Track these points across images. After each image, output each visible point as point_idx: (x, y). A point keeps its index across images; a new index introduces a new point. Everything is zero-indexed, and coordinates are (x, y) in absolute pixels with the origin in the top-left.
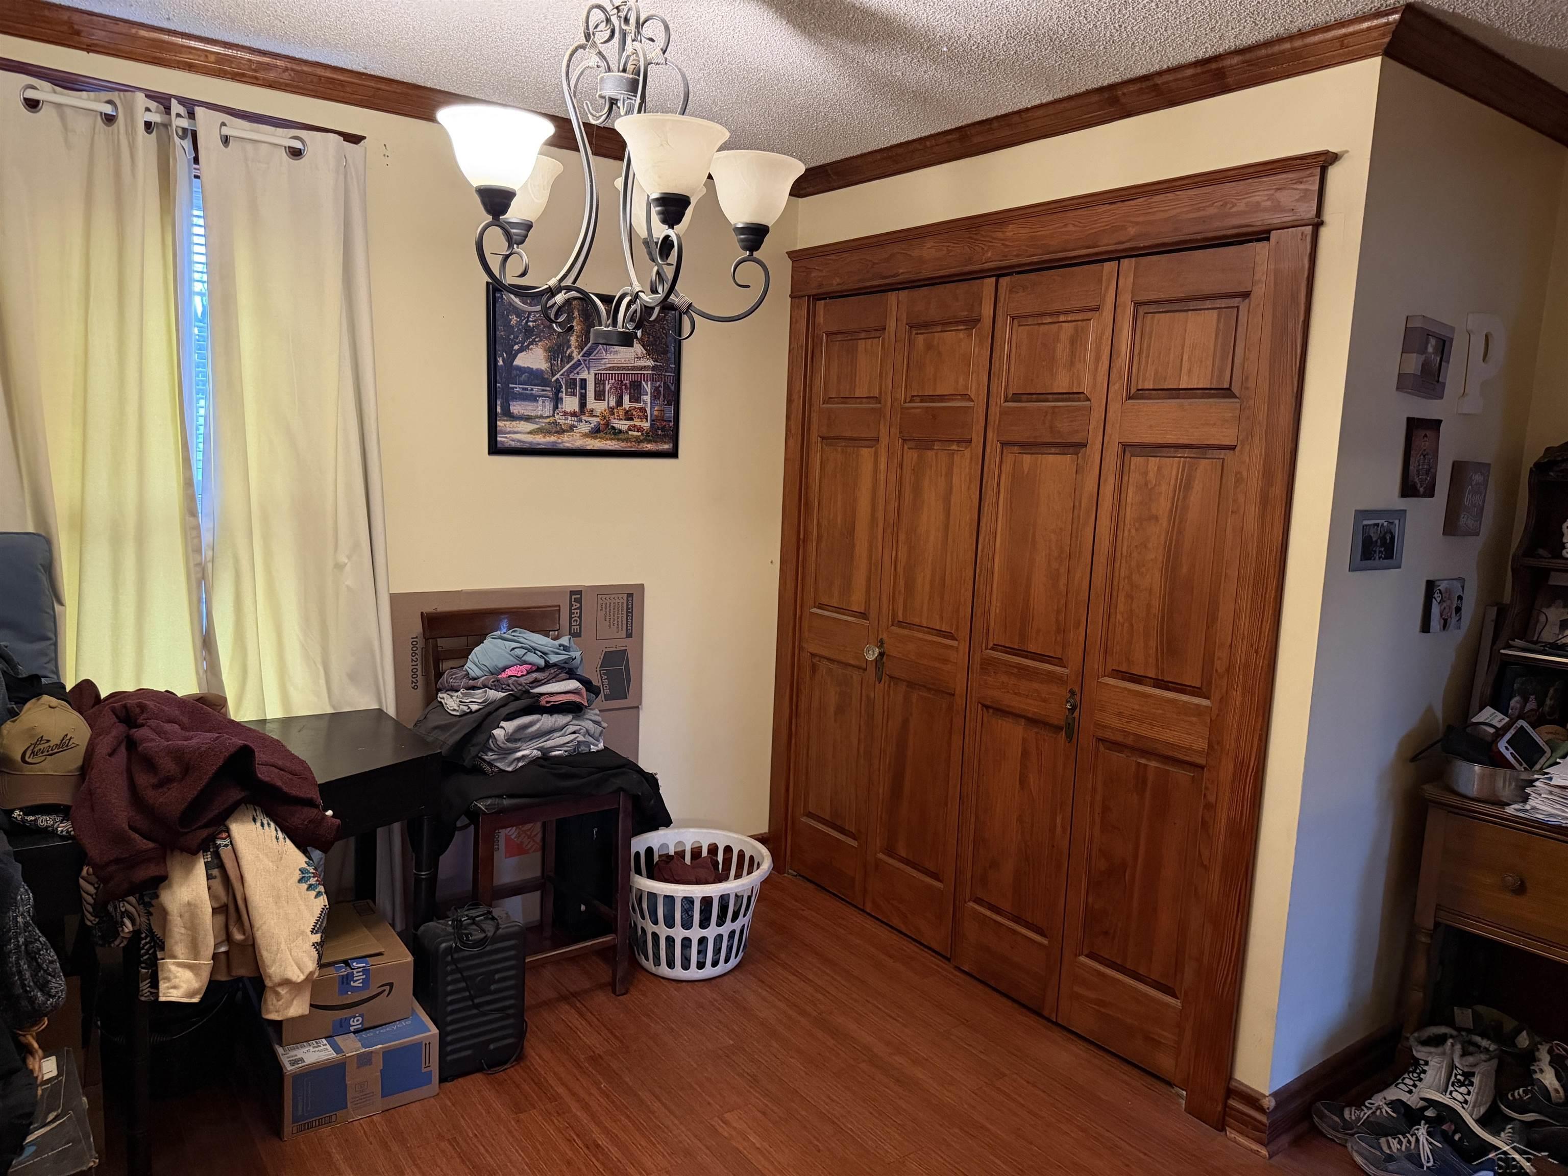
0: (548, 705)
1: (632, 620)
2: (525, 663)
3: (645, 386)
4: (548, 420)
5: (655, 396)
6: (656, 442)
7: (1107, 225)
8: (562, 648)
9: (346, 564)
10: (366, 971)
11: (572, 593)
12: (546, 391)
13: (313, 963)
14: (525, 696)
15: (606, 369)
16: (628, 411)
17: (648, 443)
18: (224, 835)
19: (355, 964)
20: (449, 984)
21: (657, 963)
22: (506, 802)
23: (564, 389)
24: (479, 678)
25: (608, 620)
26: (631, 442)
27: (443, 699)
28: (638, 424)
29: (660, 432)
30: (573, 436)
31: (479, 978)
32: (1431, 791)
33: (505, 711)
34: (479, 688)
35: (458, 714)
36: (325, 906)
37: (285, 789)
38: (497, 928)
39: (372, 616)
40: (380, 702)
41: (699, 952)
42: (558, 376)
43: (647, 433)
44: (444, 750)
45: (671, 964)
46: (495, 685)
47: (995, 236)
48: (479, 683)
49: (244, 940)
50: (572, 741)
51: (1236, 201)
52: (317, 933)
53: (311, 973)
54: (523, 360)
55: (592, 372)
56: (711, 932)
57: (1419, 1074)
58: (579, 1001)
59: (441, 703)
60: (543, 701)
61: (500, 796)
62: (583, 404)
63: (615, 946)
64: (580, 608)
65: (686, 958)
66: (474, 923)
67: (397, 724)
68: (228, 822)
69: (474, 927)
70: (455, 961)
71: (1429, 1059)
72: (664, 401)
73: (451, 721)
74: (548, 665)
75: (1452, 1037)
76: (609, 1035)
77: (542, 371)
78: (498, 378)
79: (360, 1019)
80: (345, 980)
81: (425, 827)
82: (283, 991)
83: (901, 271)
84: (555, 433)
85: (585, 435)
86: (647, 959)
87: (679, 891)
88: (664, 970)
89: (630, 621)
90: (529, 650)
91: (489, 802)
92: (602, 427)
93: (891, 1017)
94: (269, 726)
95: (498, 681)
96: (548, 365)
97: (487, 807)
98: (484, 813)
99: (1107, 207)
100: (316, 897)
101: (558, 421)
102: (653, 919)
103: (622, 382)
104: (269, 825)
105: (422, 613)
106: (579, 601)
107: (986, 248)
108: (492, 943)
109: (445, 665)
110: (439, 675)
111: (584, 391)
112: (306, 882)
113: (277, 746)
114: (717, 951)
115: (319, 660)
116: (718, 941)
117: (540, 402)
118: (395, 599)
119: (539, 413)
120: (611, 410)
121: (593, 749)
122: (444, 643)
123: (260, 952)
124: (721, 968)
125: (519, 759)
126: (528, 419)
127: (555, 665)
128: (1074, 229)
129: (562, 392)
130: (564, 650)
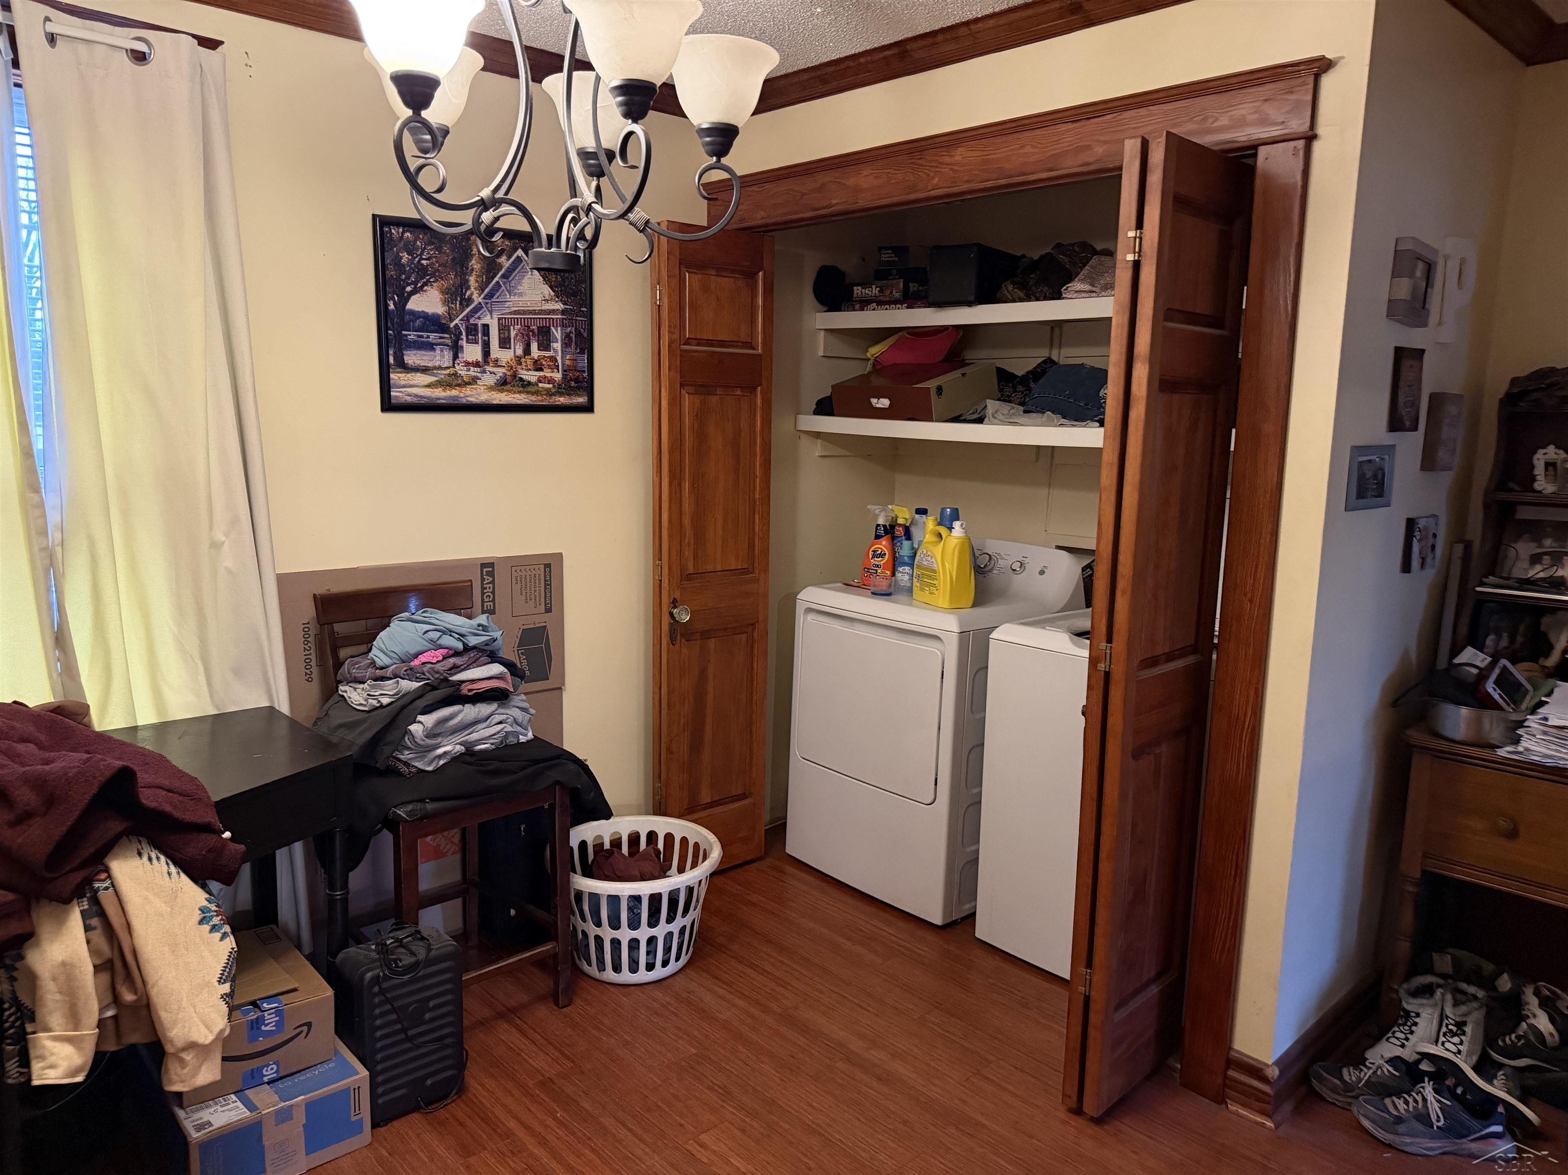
0: (470, 694)
1: (551, 592)
2: (441, 647)
3: (555, 332)
4: (447, 372)
5: (566, 344)
6: (569, 395)
7: (1070, 146)
8: (481, 628)
9: (223, 543)
10: (279, 1012)
11: (483, 566)
12: (444, 338)
13: (223, 1019)
14: (444, 684)
15: (511, 313)
16: (536, 361)
17: (561, 397)
18: (103, 876)
19: (265, 1005)
20: (377, 1018)
21: (602, 967)
22: (430, 807)
23: (464, 336)
24: (388, 667)
25: (524, 594)
26: (542, 395)
27: (346, 692)
28: (548, 375)
29: (573, 384)
30: (476, 389)
31: (412, 1007)
32: (1416, 736)
33: (421, 703)
34: (390, 679)
35: (366, 709)
36: (233, 949)
37: (177, 814)
38: (429, 950)
39: (257, 600)
40: (270, 698)
41: (648, 953)
42: (457, 321)
43: (559, 385)
44: (353, 751)
45: (617, 968)
46: (408, 675)
47: (941, 161)
48: (389, 672)
49: (136, 1001)
50: (499, 732)
51: (1218, 115)
52: (225, 982)
53: (222, 1031)
54: (416, 304)
55: (495, 317)
56: (660, 931)
57: (1410, 1027)
58: (518, 1017)
59: (343, 696)
60: (464, 690)
61: (422, 801)
62: (486, 353)
63: (555, 955)
64: (493, 582)
65: (634, 961)
66: (402, 946)
67: (292, 723)
68: (106, 860)
69: (402, 950)
70: (382, 992)
71: (1420, 1011)
72: (576, 349)
73: (357, 718)
74: (467, 649)
75: (1439, 986)
76: (557, 1054)
77: (439, 316)
78: (389, 324)
79: (275, 1067)
80: (254, 1024)
81: (338, 842)
82: (188, 1057)
83: (834, 202)
84: (455, 386)
85: (491, 388)
86: (590, 965)
87: (625, 889)
88: (610, 975)
89: (548, 594)
90: (444, 633)
91: (410, 807)
92: (509, 379)
93: (860, 1006)
94: (141, 734)
95: (411, 669)
96: (446, 308)
97: (409, 813)
98: (407, 821)
99: (1070, 126)
100: (222, 939)
101: (459, 372)
102: (595, 919)
103: (529, 327)
104: (158, 858)
105: (314, 595)
106: (491, 574)
107: (932, 174)
108: (425, 967)
109: (343, 653)
110: (339, 665)
111: (486, 338)
112: (208, 923)
113: (159, 762)
114: (667, 950)
115: (196, 654)
116: (668, 939)
117: (438, 351)
118: (283, 580)
119: (437, 364)
120: (518, 360)
121: (522, 739)
122: (341, 628)
123: (157, 1013)
124: (672, 967)
125: (440, 757)
126: (425, 370)
127: (474, 648)
128: (1032, 150)
129: (462, 339)
130: (483, 630)
